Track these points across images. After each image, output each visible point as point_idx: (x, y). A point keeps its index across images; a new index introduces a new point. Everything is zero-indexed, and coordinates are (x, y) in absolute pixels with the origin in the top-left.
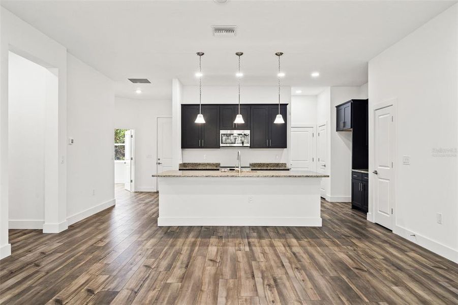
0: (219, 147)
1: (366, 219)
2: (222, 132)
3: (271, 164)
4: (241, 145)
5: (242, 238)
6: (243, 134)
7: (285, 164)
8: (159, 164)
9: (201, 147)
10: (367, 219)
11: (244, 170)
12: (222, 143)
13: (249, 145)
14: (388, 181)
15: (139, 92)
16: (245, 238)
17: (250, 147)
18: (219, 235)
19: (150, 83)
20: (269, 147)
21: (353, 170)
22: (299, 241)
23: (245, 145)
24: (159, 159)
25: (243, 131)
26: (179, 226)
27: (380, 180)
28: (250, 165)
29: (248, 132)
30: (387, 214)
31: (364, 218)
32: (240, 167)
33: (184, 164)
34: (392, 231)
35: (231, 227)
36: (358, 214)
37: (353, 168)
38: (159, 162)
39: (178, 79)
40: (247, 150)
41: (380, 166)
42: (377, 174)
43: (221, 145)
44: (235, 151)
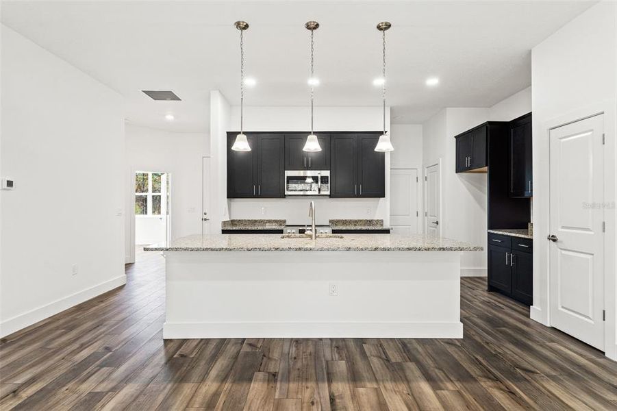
0: (284, 196)
1: (528, 316)
2: (288, 173)
3: (361, 220)
4: (317, 193)
5: (317, 381)
6: (319, 176)
7: (382, 221)
8: (205, 220)
9: (257, 196)
10: (531, 317)
11: (320, 230)
12: (287, 190)
13: (328, 193)
14: (589, 257)
15: (170, 117)
16: (323, 381)
17: (330, 196)
18: (272, 369)
19: (180, 100)
20: (358, 196)
21: (489, 231)
22: (439, 392)
23: (322, 193)
24: (205, 214)
25: (319, 172)
26: (202, 339)
27: (563, 252)
28: (330, 221)
29: (327, 173)
30: (588, 317)
31: (523, 314)
32: (314, 226)
33: (232, 221)
34: (604, 353)
35: (297, 341)
36: (506, 303)
37: (490, 228)
38: (205, 217)
39: (220, 91)
40: (325, 200)
41: (563, 227)
42: (554, 241)
43: (287, 193)
44: (306, 202)
